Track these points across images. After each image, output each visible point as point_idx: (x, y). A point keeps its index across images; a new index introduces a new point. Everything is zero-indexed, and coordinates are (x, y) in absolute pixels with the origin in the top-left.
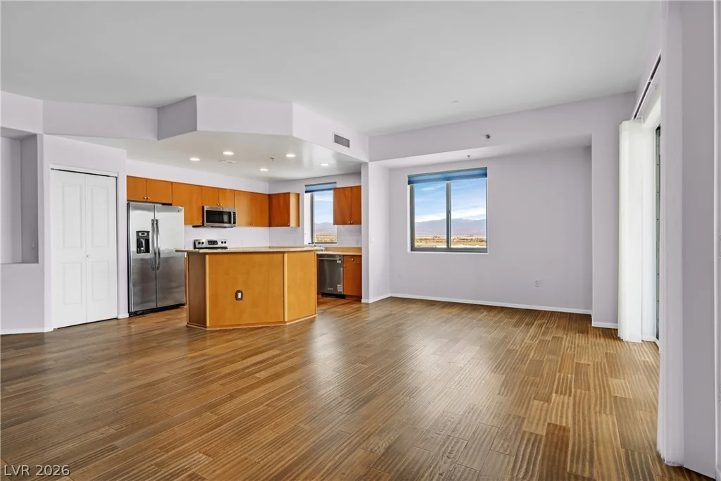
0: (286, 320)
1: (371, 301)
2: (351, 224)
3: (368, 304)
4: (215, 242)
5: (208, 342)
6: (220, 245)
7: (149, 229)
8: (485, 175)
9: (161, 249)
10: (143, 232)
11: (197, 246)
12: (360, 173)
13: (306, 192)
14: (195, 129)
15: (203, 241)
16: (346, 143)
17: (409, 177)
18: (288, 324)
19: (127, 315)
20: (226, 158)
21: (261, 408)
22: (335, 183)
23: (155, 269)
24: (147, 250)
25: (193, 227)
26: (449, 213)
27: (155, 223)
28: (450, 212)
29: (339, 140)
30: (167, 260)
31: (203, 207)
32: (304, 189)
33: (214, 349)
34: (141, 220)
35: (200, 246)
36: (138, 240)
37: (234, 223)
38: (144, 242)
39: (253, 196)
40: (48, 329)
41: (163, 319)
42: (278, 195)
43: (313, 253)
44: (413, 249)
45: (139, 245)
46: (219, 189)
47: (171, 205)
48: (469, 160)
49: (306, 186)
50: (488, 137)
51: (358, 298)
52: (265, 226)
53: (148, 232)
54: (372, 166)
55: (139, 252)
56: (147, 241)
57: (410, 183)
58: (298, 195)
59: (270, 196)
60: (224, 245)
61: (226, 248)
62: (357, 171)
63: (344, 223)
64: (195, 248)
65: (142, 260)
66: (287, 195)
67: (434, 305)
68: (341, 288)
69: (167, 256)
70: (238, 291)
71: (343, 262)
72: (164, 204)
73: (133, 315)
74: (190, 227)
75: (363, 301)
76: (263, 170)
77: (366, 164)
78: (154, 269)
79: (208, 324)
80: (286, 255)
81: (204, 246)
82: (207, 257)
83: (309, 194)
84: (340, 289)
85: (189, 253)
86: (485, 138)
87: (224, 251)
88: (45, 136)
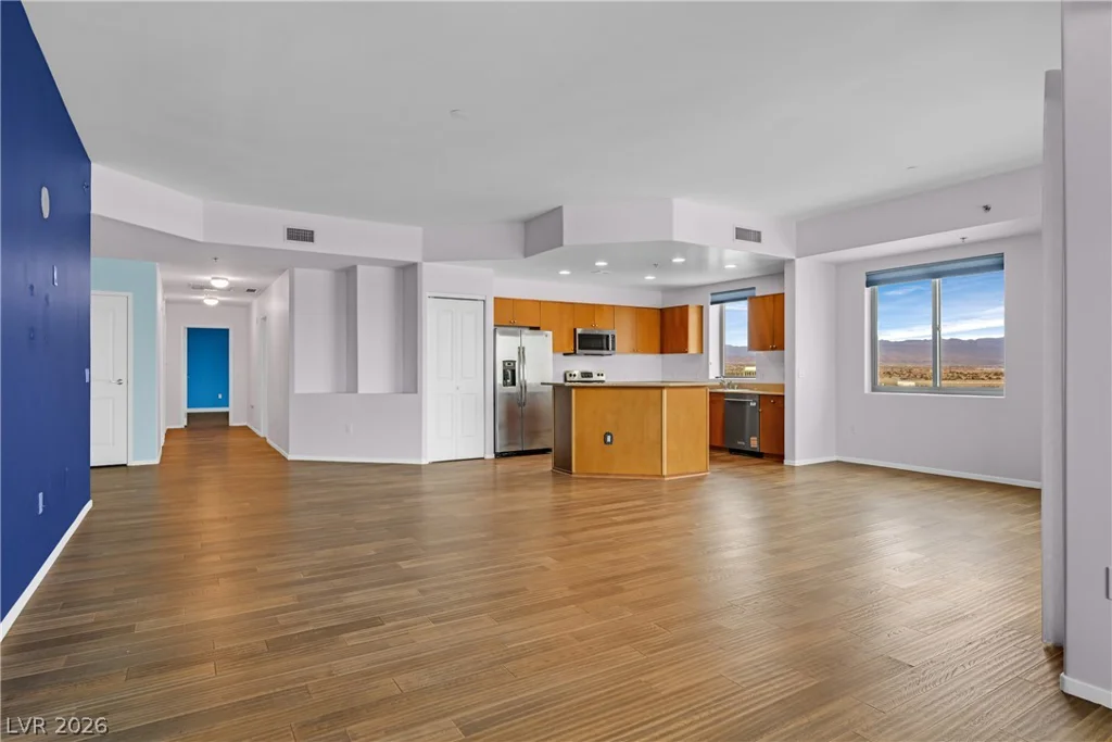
0: (665, 473)
1: (798, 463)
2: (773, 349)
3: (793, 467)
4: (589, 375)
5: (574, 487)
6: (595, 378)
7: (516, 358)
8: (1001, 266)
9: (528, 382)
10: (509, 362)
11: (568, 379)
12: (783, 273)
13: (712, 303)
14: (561, 245)
15: (576, 372)
16: (756, 237)
17: (868, 275)
18: (667, 479)
19: (493, 456)
20: (599, 269)
21: (610, 540)
22: (754, 288)
23: (522, 404)
24: (514, 384)
25: (565, 354)
26: (936, 329)
27: (521, 351)
28: (939, 329)
29: (742, 234)
30: (534, 395)
31: (575, 330)
32: (710, 299)
33: (577, 492)
34: (507, 347)
35: (572, 379)
36: (504, 371)
37: (613, 349)
38: (510, 374)
39: (639, 312)
40: (424, 462)
41: (529, 463)
42: (672, 309)
43: (703, 390)
44: (874, 388)
45: (505, 377)
46: (594, 305)
47: (538, 328)
48: (964, 244)
49: (712, 294)
50: (987, 208)
51: (780, 458)
52: (655, 353)
53: (514, 362)
54: (799, 262)
55: (505, 385)
56: (513, 372)
57: (868, 284)
58: (702, 307)
59: (662, 311)
60: (601, 378)
61: (603, 382)
62: (778, 270)
63: (764, 348)
64: (566, 380)
65: (509, 394)
66: (684, 309)
67: (902, 476)
68: (756, 442)
69: (533, 390)
70: (608, 434)
71: (759, 404)
72: (531, 328)
73: (499, 456)
74: (560, 356)
75: (786, 462)
76: (649, 278)
77: (792, 261)
78: (519, 405)
79: (574, 470)
80: (665, 391)
81: (576, 379)
82: (574, 391)
83: (718, 306)
84: (754, 443)
85: (556, 387)
86: (982, 210)
87: (600, 384)
88: (425, 264)
